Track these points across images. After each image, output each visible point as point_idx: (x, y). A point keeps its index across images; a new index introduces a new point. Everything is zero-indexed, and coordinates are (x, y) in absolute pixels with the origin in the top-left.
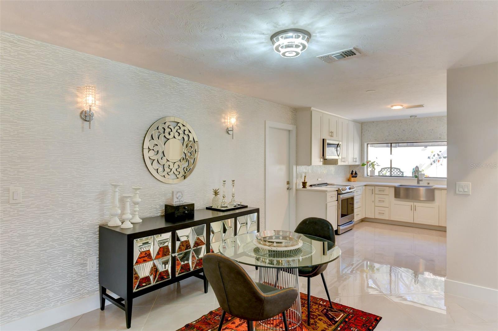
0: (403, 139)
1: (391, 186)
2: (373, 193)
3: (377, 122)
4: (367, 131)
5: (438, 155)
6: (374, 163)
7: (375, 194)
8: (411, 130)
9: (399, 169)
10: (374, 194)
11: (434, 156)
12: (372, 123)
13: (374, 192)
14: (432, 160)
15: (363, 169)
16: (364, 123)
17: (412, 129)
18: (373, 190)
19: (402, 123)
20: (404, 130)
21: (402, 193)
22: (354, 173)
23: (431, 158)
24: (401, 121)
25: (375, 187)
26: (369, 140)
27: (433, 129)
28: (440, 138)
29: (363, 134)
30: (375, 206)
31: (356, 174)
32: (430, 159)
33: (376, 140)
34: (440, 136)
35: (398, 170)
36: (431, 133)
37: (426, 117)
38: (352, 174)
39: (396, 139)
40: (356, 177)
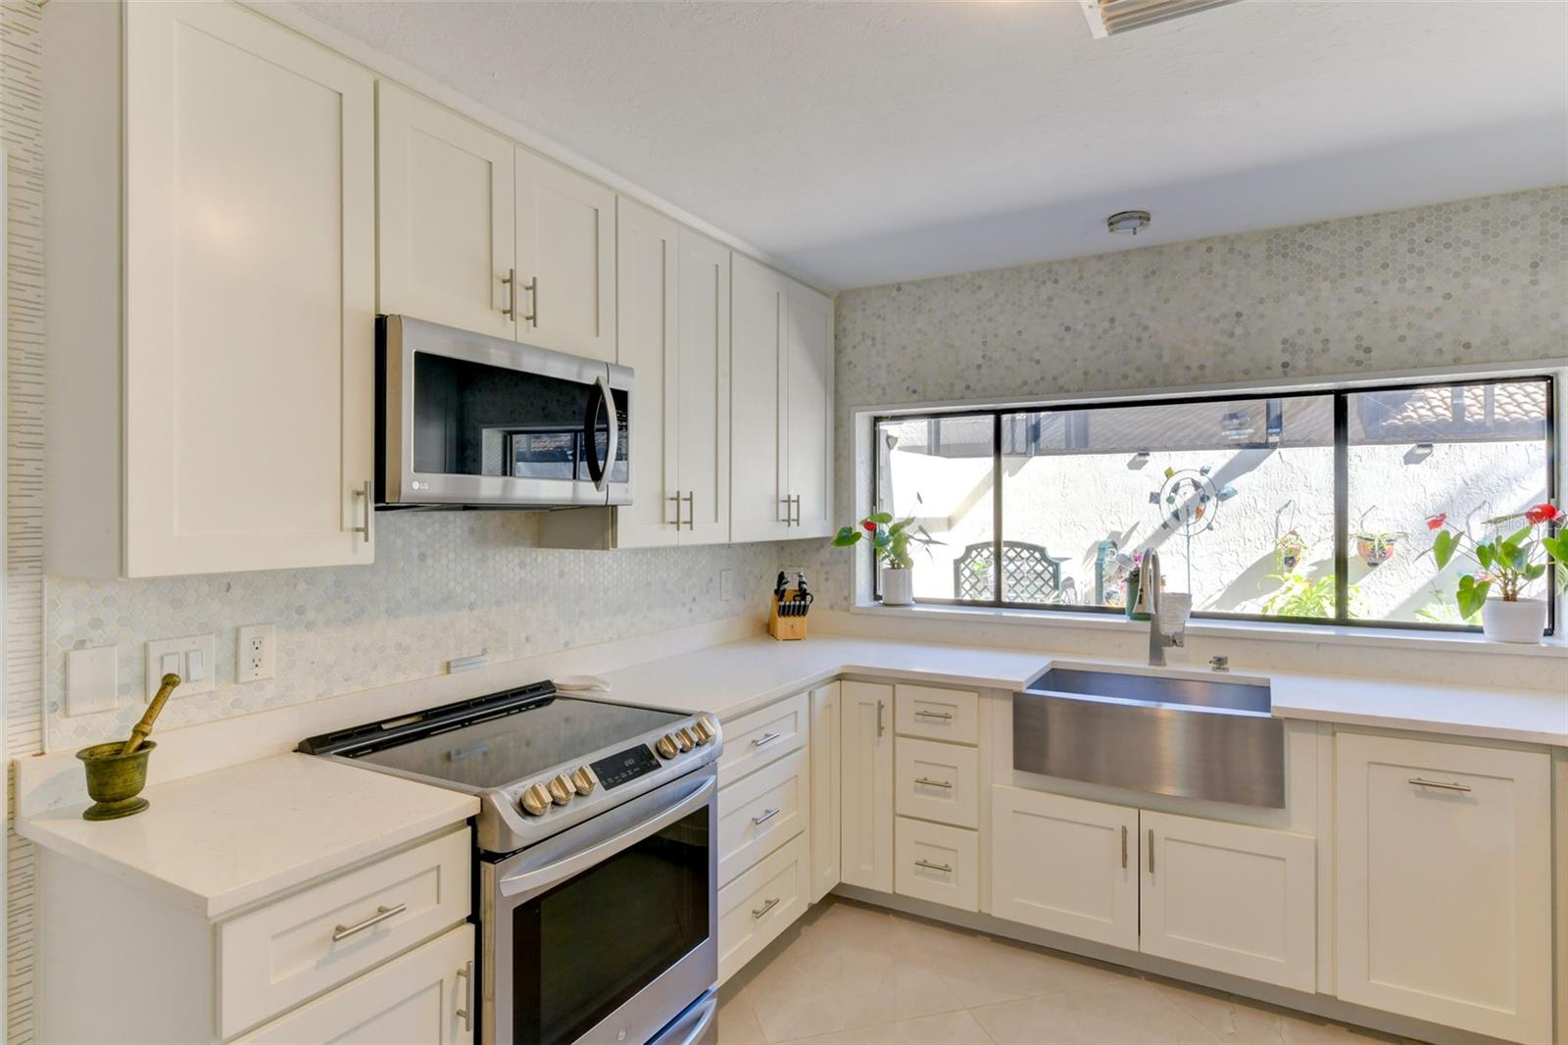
0: (1061, 381)
1: (993, 690)
2: (881, 728)
3: (918, 284)
4: (869, 342)
5: (1197, 485)
6: (906, 530)
7: (895, 735)
8: (1106, 324)
9: (1042, 551)
10: (887, 734)
11: (1175, 489)
12: (895, 293)
13: (887, 722)
14: (1167, 511)
15: (850, 562)
16: (856, 292)
17: (1112, 320)
18: (881, 707)
19: (1056, 281)
20: (1068, 329)
21: (1058, 737)
22: (792, 586)
23: (1164, 498)
24: (1050, 271)
25: (894, 687)
26: (880, 391)
27: (1239, 315)
28: (1285, 365)
29: (845, 360)
30: (895, 815)
31: (802, 594)
32: (1158, 502)
33: (915, 392)
34: (1286, 358)
35: (1037, 555)
36: (1232, 335)
37: (1201, 241)
38: (780, 594)
39: (1025, 383)
40: (802, 611)
